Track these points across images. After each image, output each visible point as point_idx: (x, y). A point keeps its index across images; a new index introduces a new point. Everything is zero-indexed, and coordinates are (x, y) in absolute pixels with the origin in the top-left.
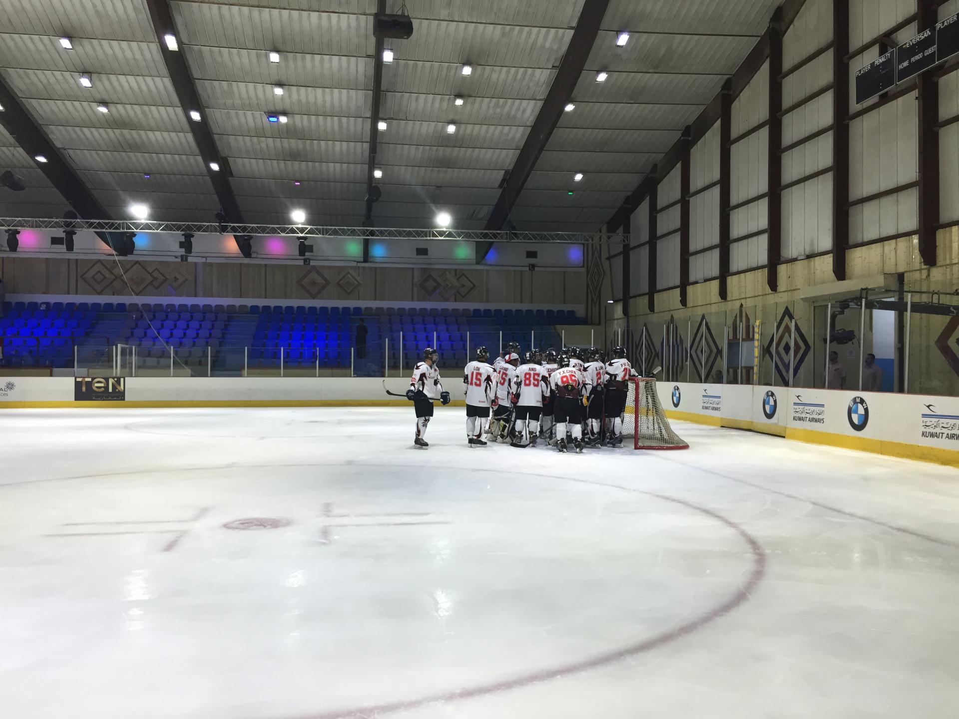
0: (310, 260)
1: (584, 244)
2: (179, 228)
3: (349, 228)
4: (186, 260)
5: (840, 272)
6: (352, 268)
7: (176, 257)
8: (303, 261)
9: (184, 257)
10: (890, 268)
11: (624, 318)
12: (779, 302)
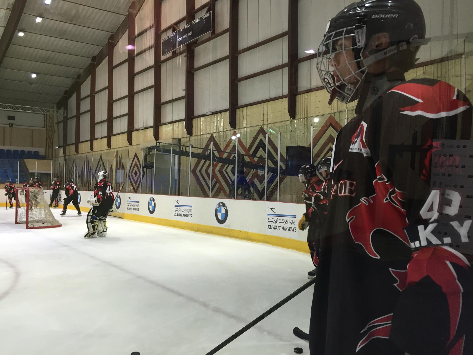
1: (45, 115)
5: (157, 136)
10: (176, 136)
11: (64, 156)
12: (133, 150)
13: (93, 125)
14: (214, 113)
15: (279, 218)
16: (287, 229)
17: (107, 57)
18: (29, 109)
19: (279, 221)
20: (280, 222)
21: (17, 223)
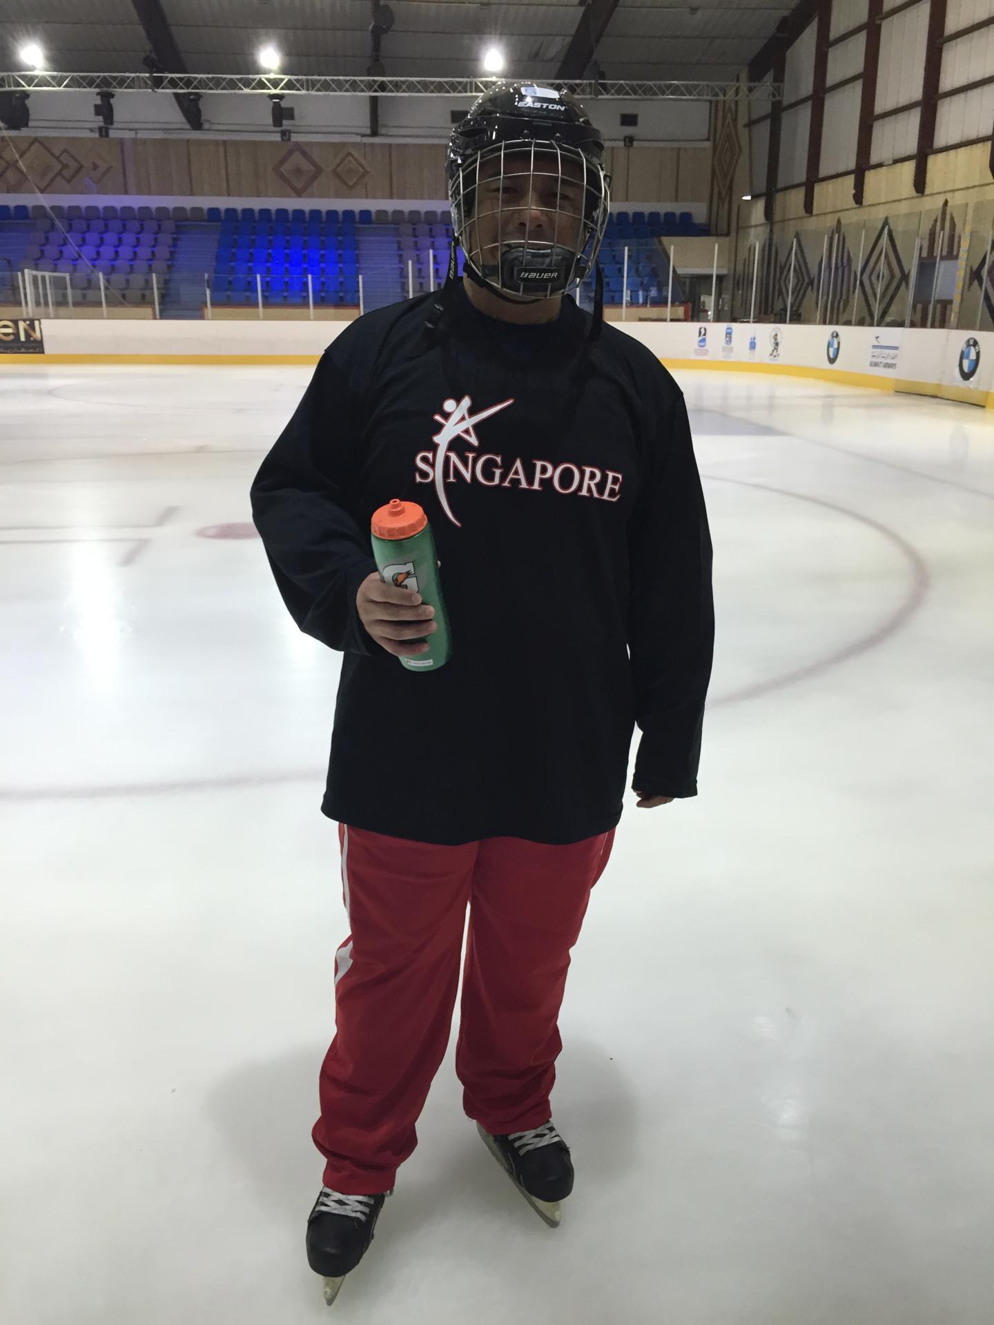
0: (290, 132)
2: (91, 82)
3: (348, 78)
4: (107, 135)
6: (355, 145)
7: (91, 130)
8: (279, 134)
9: (103, 130)
11: (765, 224)
13: (868, 121)
18: (689, 90)
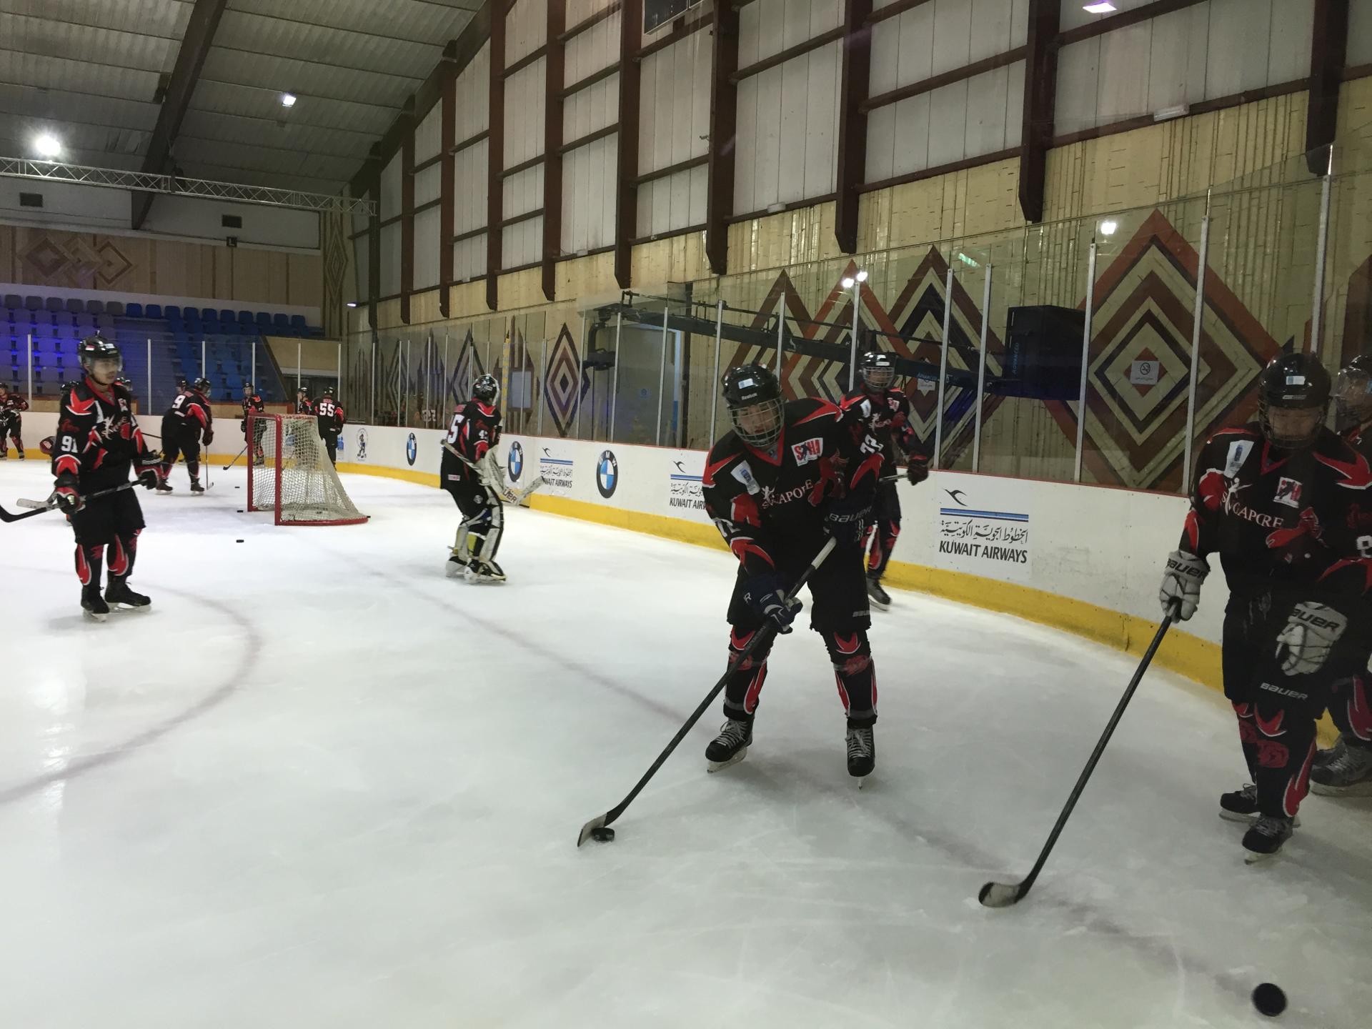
1: (319, 212)
5: (624, 274)
10: (678, 277)
11: (370, 331)
12: (556, 315)
13: (449, 241)
14: (791, 207)
15: (976, 521)
16: (999, 554)
17: (488, 44)
18: (278, 197)
19: (975, 530)
20: (977, 534)
21: (251, 508)
